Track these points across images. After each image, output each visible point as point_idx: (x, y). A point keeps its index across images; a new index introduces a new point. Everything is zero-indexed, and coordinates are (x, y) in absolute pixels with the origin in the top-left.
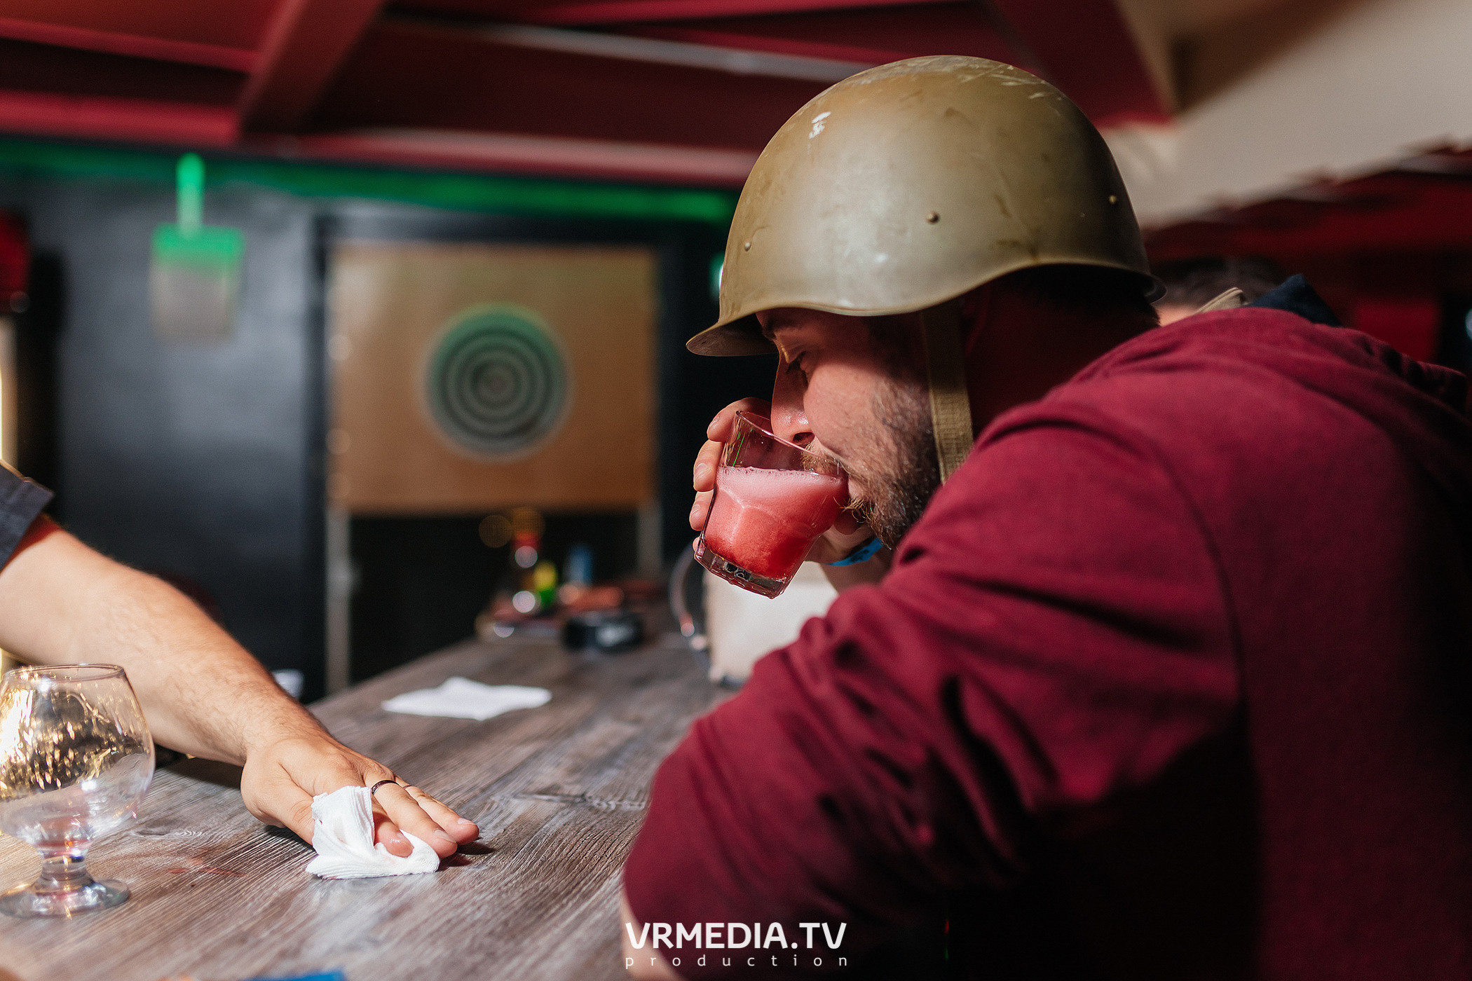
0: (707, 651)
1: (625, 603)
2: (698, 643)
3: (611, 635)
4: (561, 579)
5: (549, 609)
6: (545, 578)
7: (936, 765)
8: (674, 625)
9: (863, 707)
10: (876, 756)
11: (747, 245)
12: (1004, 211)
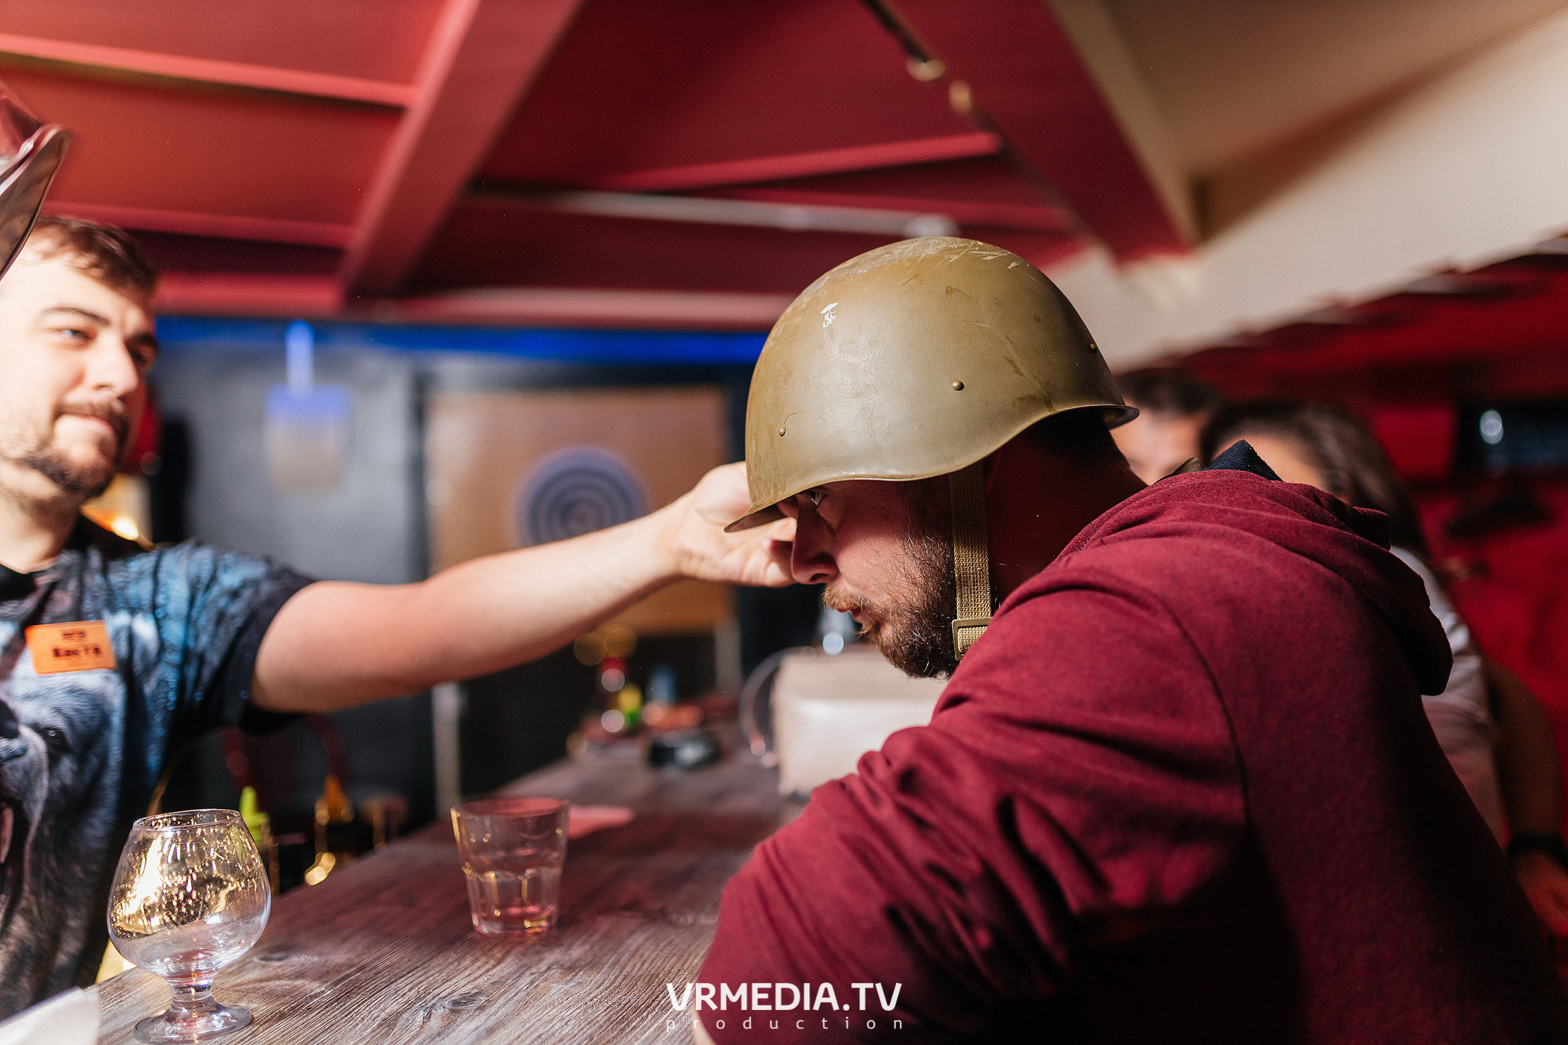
0: (776, 770)
1: (704, 722)
2: (768, 760)
3: (690, 753)
4: (645, 698)
5: (635, 729)
6: (629, 700)
7: (990, 878)
8: (745, 743)
9: (920, 824)
10: (934, 869)
11: (782, 431)
12: (1018, 371)
